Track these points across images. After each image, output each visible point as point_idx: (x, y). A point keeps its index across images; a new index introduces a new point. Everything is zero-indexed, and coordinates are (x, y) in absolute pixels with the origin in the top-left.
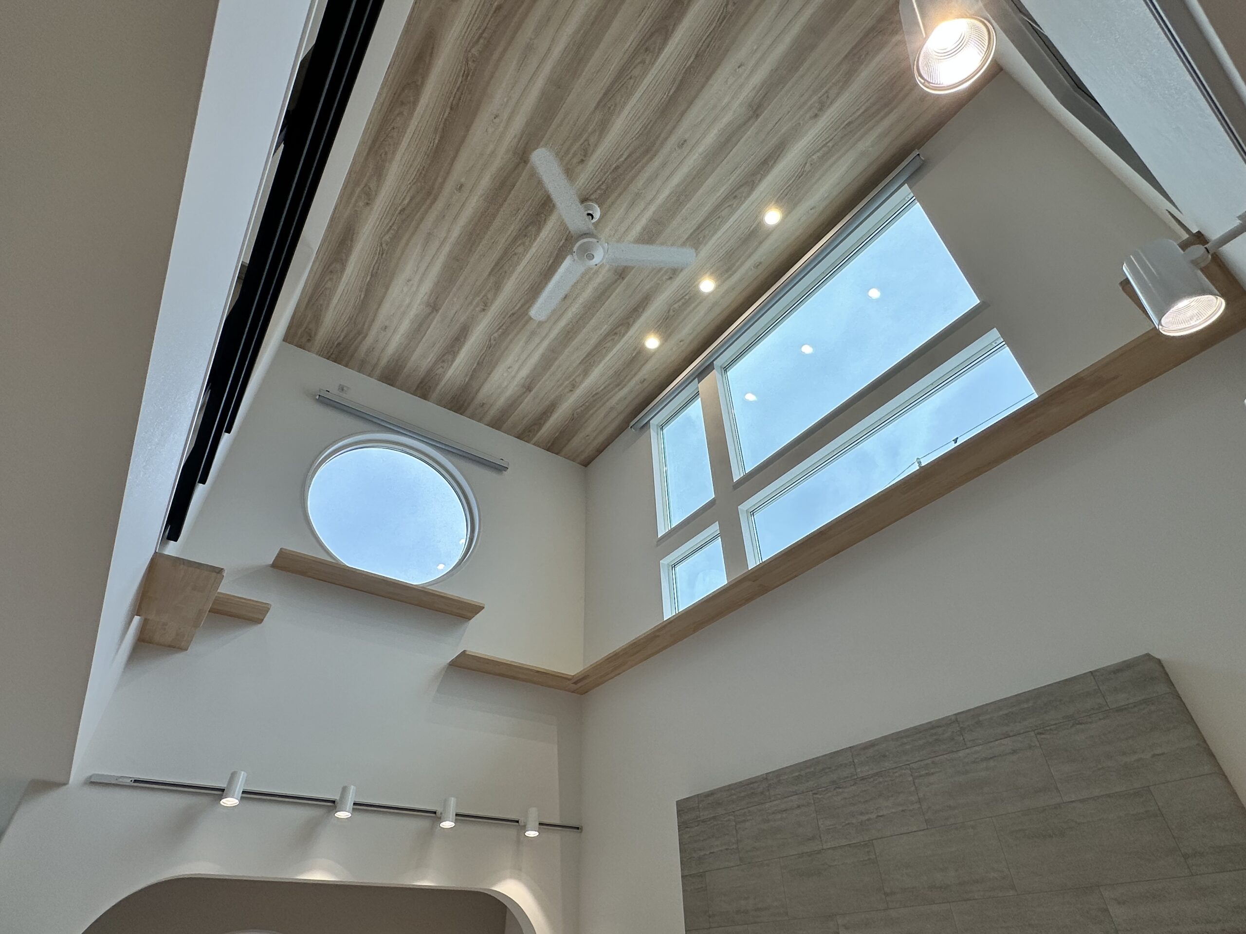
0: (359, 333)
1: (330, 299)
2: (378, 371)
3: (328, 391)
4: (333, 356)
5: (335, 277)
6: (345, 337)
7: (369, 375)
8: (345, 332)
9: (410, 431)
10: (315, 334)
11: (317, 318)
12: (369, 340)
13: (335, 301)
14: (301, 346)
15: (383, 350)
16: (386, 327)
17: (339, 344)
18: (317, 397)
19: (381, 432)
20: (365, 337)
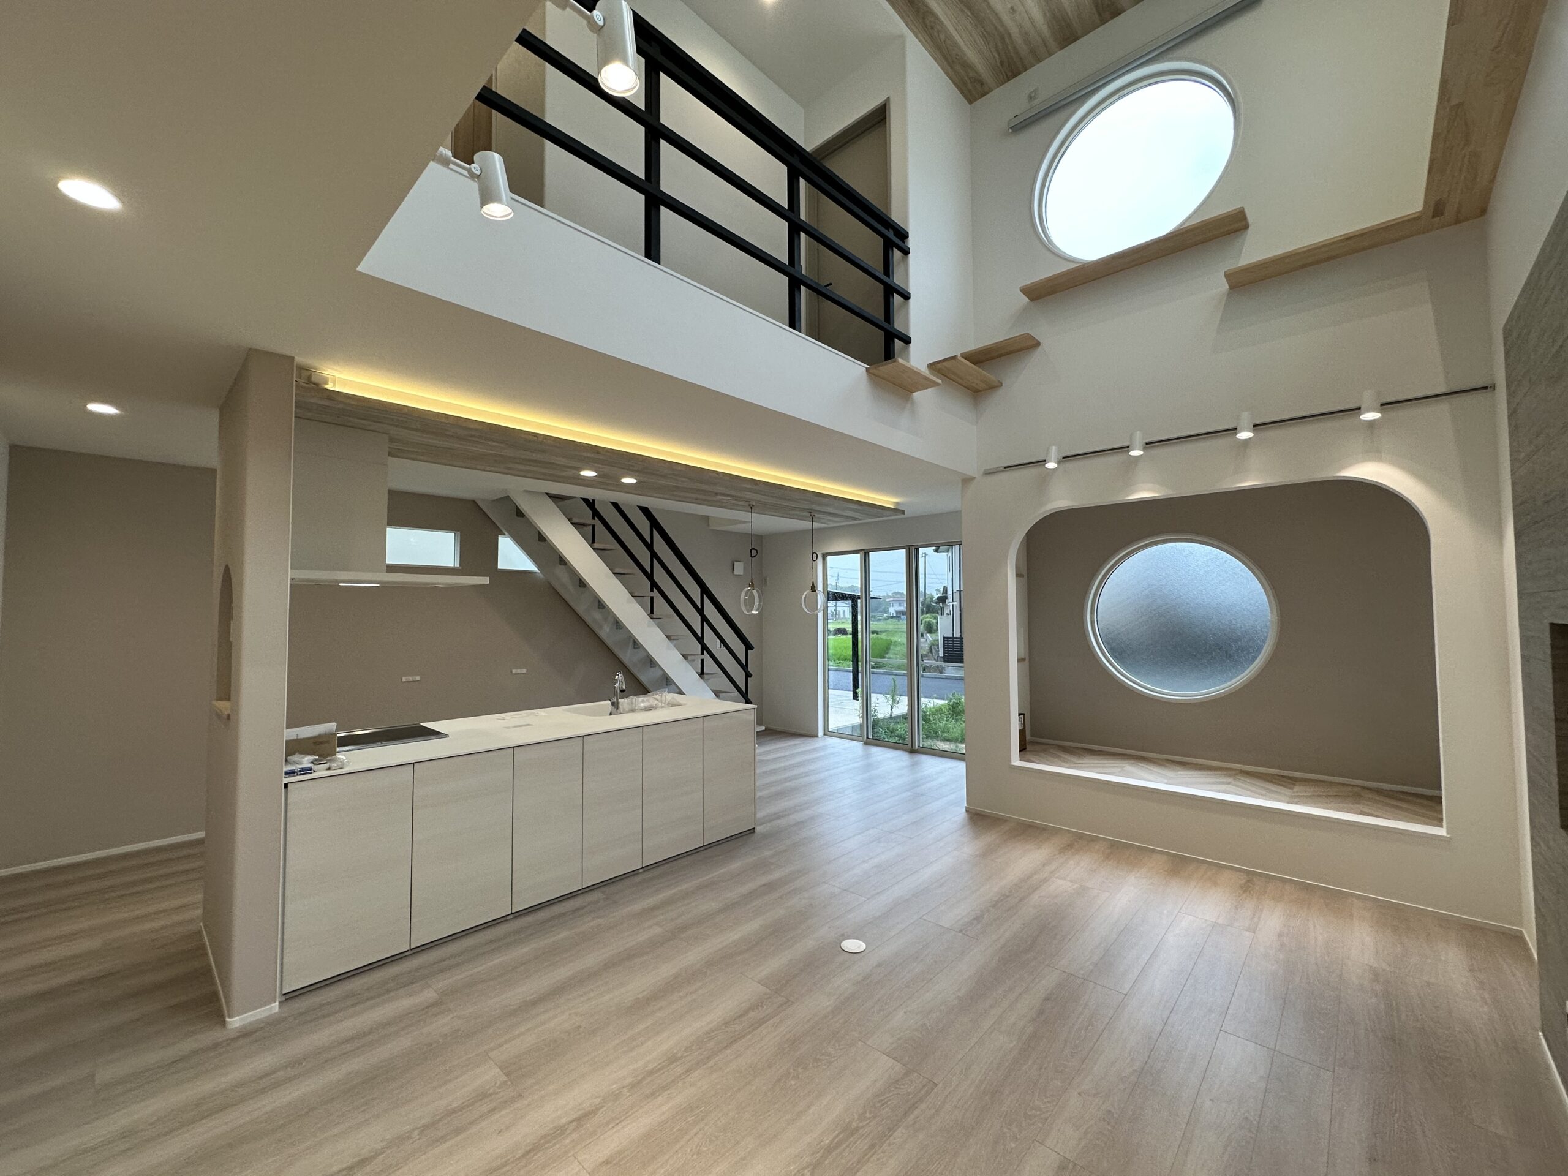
0: (1003, 38)
1: (956, 44)
2: (1052, 43)
3: (1017, 116)
4: (1009, 74)
5: (939, 27)
6: (998, 51)
7: (1050, 55)
8: (993, 50)
9: (1113, 73)
10: (980, 76)
11: (967, 65)
12: (1014, 30)
13: (958, 38)
14: (983, 95)
15: (1034, 26)
16: (1012, 8)
17: (1002, 63)
18: (1010, 131)
19: (1082, 105)
20: (1009, 34)
